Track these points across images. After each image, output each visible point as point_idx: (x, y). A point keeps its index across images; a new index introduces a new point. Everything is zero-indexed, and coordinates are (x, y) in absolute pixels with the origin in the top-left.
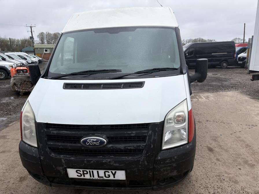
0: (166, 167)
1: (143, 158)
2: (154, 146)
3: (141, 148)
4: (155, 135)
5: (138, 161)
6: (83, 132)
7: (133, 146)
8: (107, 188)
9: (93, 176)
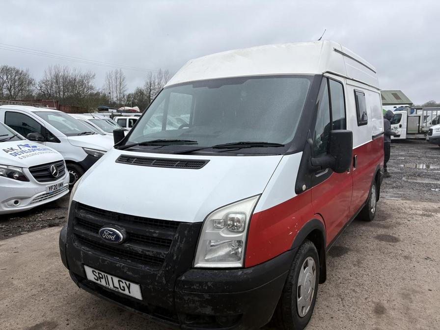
0: (192, 296)
1: (161, 272)
2: (177, 258)
3: (161, 257)
4: (181, 242)
5: (154, 275)
6: (105, 220)
7: (152, 252)
8: (127, 307)
9: (109, 285)
